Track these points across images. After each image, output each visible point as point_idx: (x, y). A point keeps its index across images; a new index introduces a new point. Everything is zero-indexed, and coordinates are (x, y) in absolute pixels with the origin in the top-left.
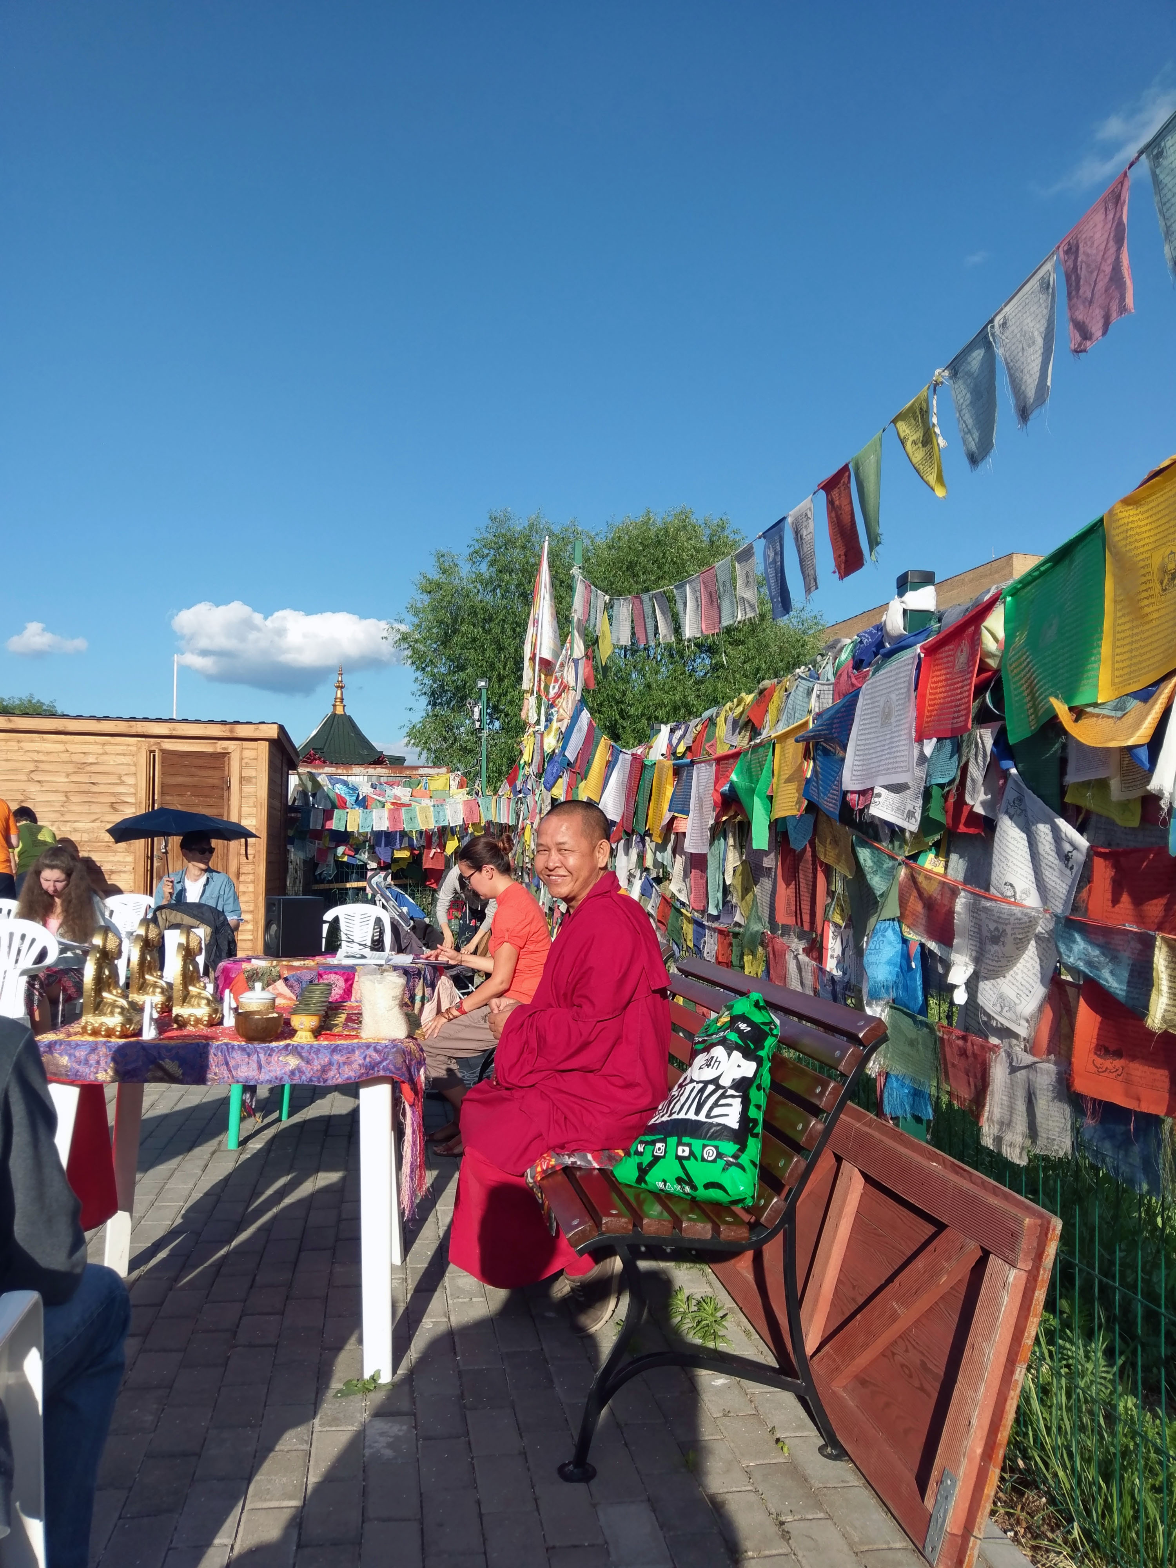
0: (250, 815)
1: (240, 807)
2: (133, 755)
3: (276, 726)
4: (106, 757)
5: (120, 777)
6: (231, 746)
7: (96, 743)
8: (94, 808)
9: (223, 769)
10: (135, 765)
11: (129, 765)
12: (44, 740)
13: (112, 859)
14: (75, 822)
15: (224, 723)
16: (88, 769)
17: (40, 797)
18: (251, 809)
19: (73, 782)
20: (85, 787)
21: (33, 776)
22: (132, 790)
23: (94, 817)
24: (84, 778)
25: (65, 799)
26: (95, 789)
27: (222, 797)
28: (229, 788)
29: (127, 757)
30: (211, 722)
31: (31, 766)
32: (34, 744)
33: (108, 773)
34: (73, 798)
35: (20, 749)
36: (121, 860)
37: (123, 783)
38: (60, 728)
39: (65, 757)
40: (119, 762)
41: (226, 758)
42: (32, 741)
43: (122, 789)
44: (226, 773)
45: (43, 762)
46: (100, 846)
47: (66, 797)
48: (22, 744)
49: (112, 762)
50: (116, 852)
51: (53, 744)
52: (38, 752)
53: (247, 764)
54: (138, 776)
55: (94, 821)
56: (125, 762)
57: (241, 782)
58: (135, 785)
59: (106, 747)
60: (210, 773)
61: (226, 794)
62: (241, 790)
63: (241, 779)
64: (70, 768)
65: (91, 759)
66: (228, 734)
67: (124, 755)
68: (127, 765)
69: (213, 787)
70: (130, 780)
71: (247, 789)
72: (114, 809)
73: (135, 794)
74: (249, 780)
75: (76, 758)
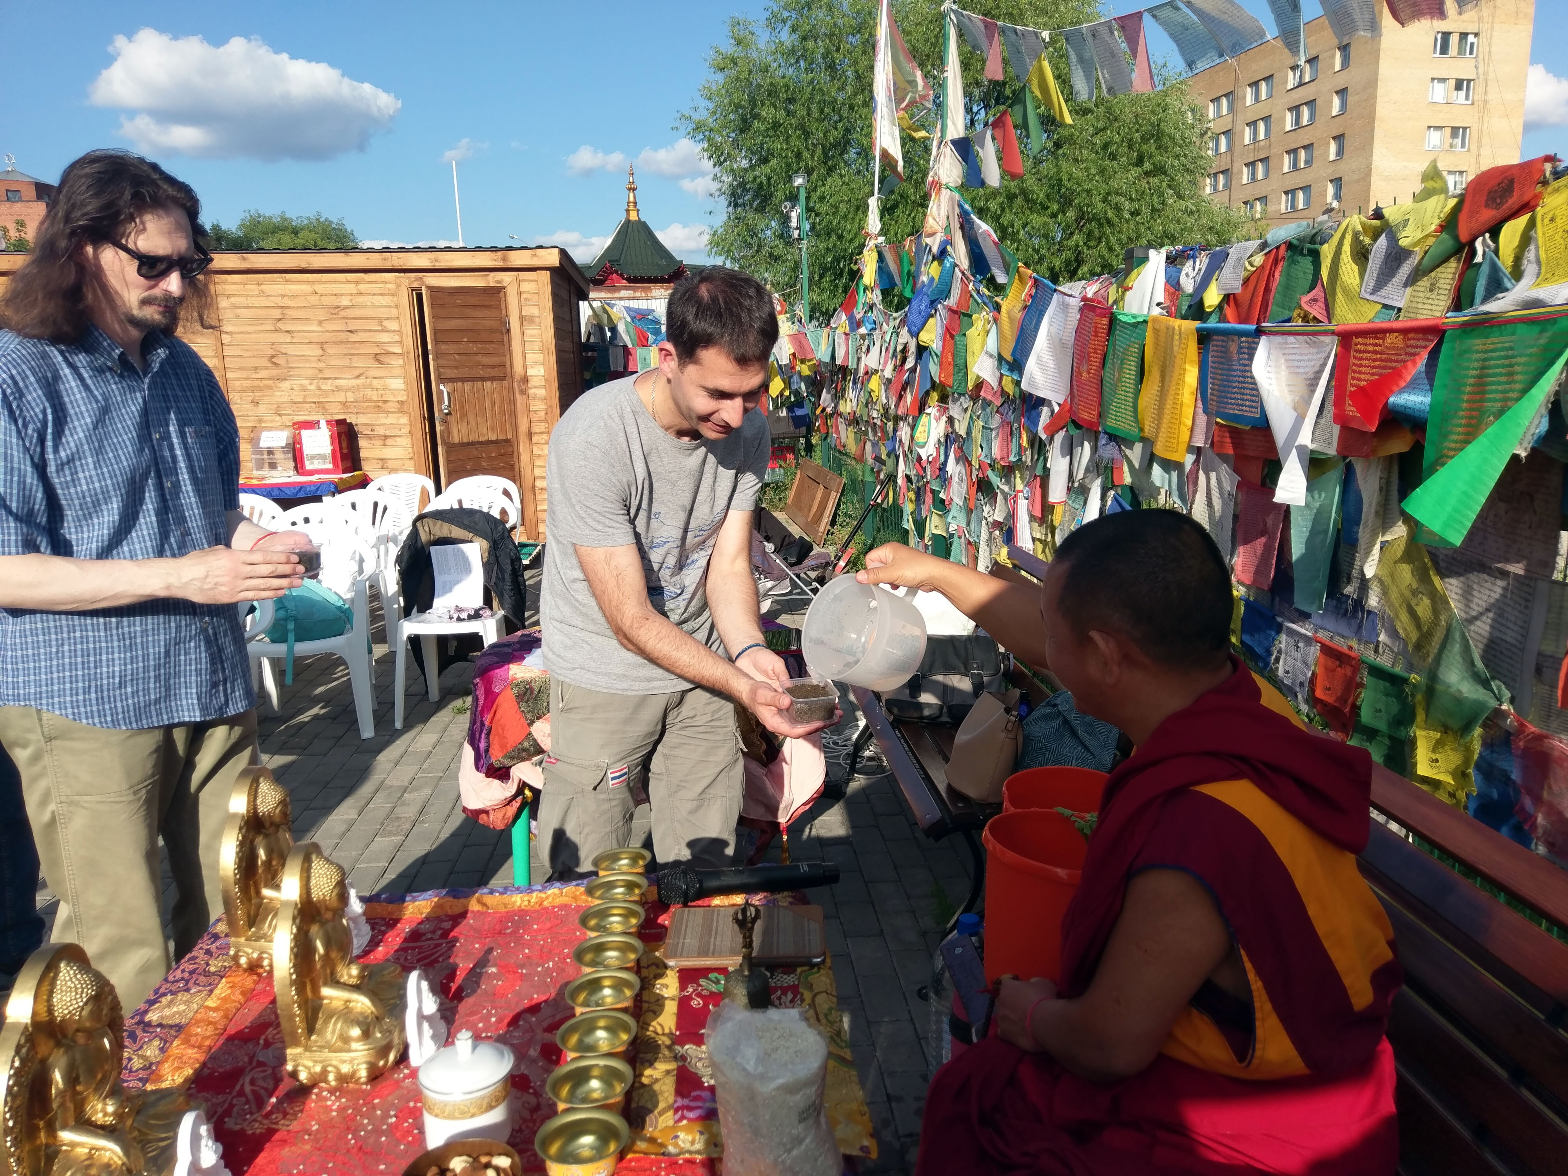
0: (536, 363)
1: (524, 354)
2: (393, 295)
3: (556, 251)
4: (361, 299)
5: (380, 322)
6: (506, 278)
7: (348, 282)
8: (357, 362)
9: (499, 307)
10: (397, 307)
11: (390, 307)
12: (287, 280)
13: (383, 421)
14: (336, 379)
15: (494, 249)
16: (343, 314)
17: (292, 351)
18: (537, 356)
19: (327, 331)
20: (343, 336)
21: (280, 325)
22: (397, 338)
23: (357, 373)
24: (339, 325)
25: (321, 352)
26: (354, 338)
27: (502, 343)
28: (508, 331)
29: (386, 298)
30: (479, 249)
31: (277, 314)
32: (276, 286)
33: (367, 319)
34: (331, 350)
35: (262, 293)
36: (394, 421)
37: (385, 330)
38: (304, 266)
39: (313, 300)
40: (378, 304)
41: (502, 294)
42: (273, 282)
43: (384, 337)
44: (504, 312)
45: (288, 307)
46: (368, 407)
47: (322, 349)
48: (263, 287)
49: (369, 304)
50: (387, 412)
51: (298, 285)
52: (283, 296)
53: (526, 299)
54: (402, 319)
55: (358, 377)
56: (385, 304)
57: (521, 323)
58: (400, 332)
59: (360, 286)
60: (487, 313)
61: (506, 338)
62: (523, 333)
63: (521, 318)
64: (321, 314)
65: (345, 302)
66: (500, 264)
67: (382, 294)
68: (386, 307)
69: (492, 331)
70: (393, 325)
71: (531, 332)
72: (378, 360)
73: (401, 342)
74: (531, 320)
75: (327, 301)
